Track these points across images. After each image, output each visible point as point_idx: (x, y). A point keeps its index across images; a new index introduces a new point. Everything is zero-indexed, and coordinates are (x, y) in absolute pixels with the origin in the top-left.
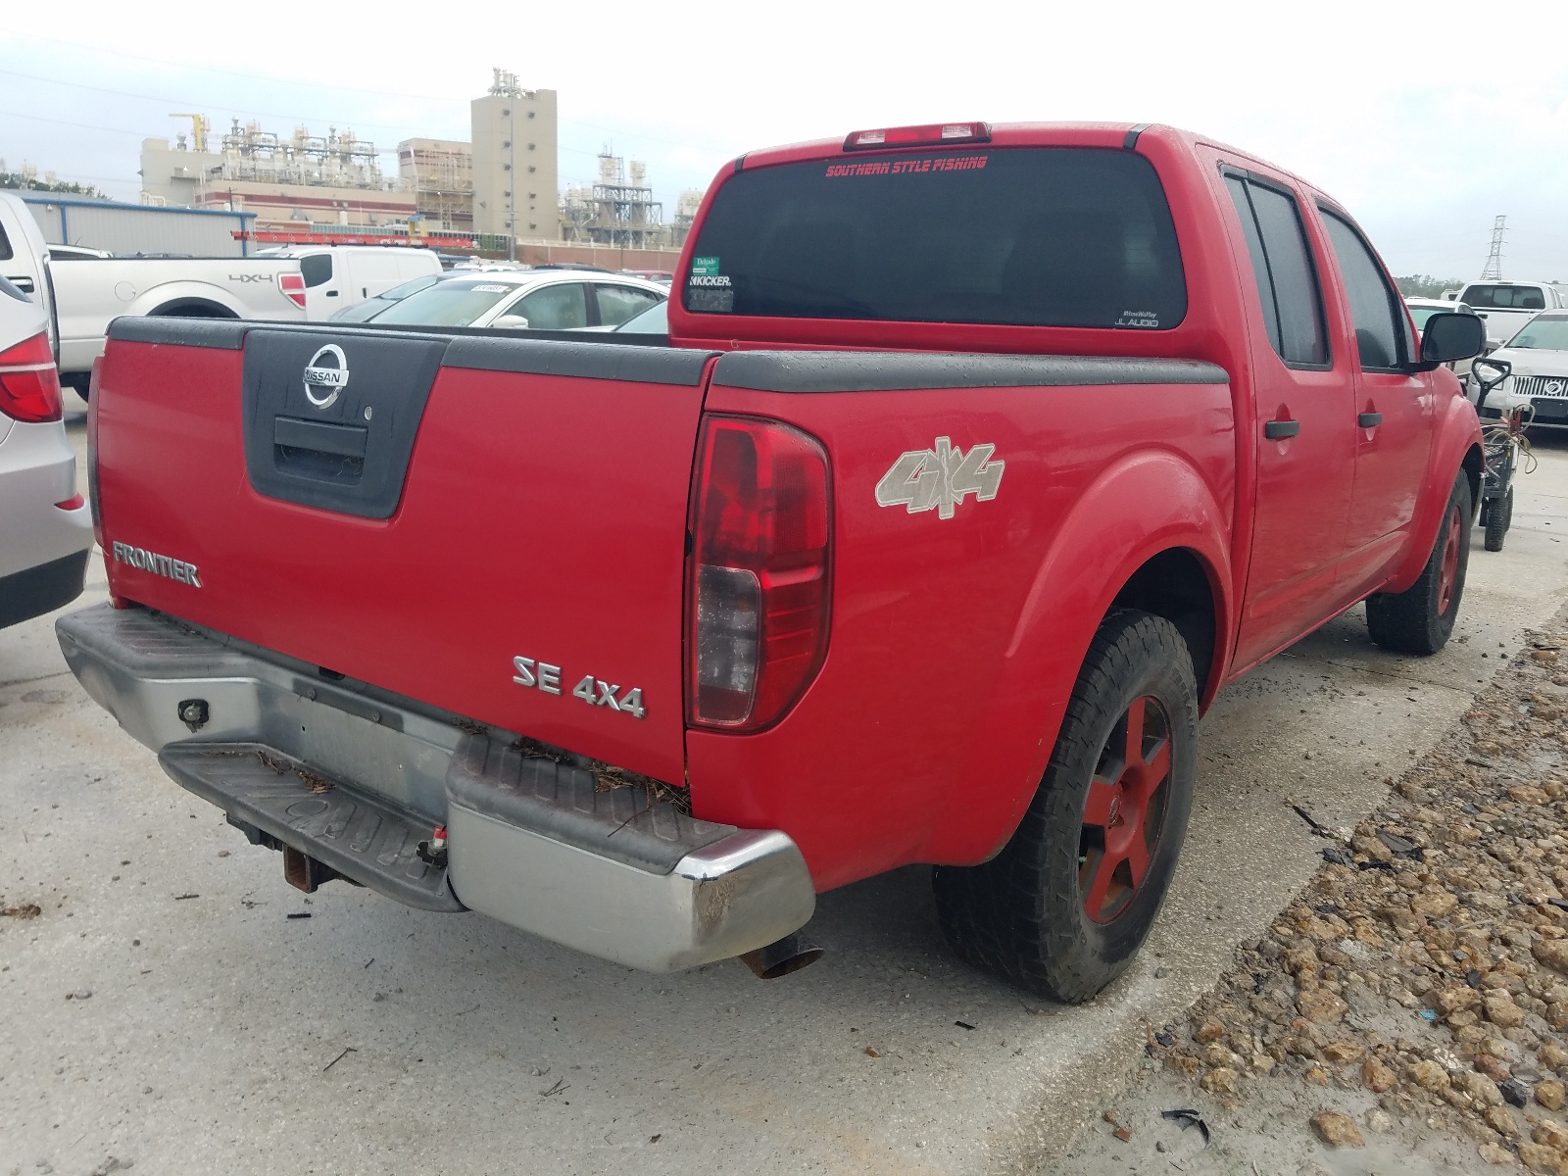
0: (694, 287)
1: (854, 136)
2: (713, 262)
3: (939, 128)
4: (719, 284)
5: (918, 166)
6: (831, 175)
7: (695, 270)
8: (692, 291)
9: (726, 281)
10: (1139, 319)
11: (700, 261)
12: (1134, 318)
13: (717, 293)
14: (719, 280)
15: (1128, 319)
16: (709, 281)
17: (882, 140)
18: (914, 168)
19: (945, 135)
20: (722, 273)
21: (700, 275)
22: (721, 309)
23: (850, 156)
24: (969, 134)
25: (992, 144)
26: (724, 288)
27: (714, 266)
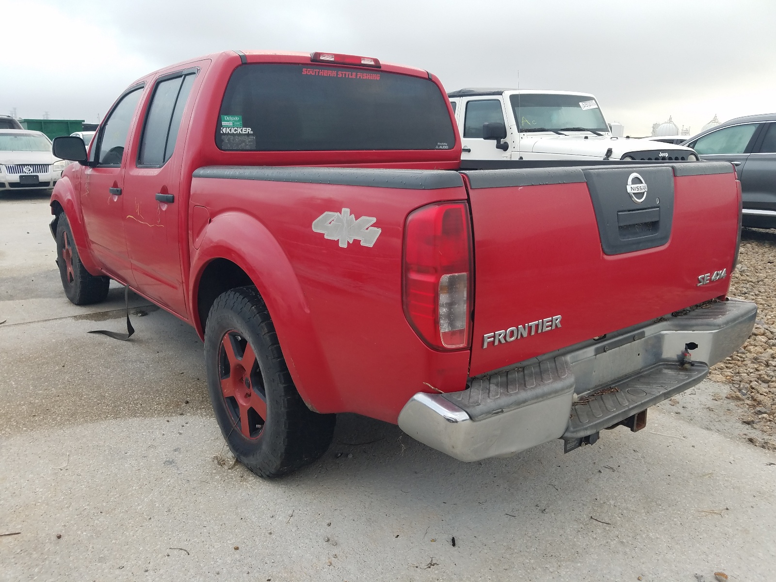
0: (224, 134)
1: (317, 55)
2: (237, 118)
3: (360, 58)
4: (243, 133)
5: (350, 75)
6: (305, 73)
7: (224, 123)
8: (223, 137)
9: (249, 130)
10: (442, 146)
11: (226, 118)
12: (441, 145)
13: (243, 138)
14: (243, 130)
15: (439, 146)
16: (235, 130)
17: (332, 59)
18: (348, 76)
19: (363, 62)
20: (245, 125)
21: (227, 127)
22: (248, 147)
23: (315, 64)
24: (372, 63)
25: (381, 69)
26: (248, 135)
27: (239, 121)
